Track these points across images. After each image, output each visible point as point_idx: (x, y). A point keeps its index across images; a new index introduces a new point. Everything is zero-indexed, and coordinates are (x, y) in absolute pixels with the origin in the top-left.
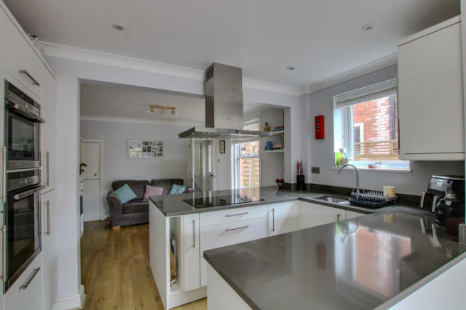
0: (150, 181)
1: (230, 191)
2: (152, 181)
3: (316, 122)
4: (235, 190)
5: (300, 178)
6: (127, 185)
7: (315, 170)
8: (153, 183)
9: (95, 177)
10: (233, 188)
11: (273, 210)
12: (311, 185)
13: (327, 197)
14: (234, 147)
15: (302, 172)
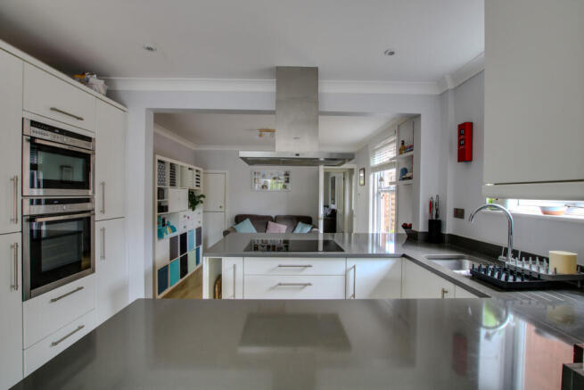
0: (273, 216)
1: (367, 235)
2: (276, 217)
3: (460, 134)
4: (373, 234)
5: (435, 224)
6: (248, 220)
7: (459, 213)
8: (276, 220)
9: (220, 210)
10: (370, 232)
11: (354, 267)
12: (451, 236)
13: (463, 258)
14: (374, 177)
15: (437, 216)
